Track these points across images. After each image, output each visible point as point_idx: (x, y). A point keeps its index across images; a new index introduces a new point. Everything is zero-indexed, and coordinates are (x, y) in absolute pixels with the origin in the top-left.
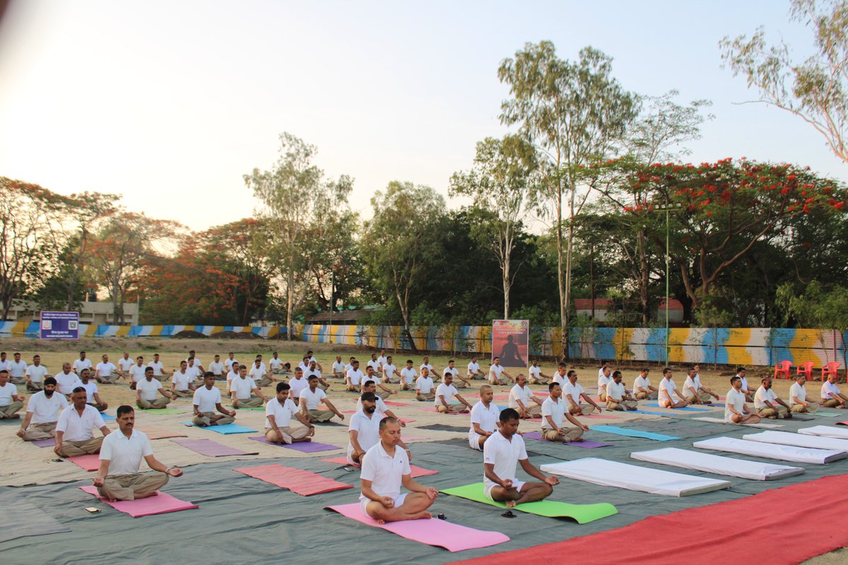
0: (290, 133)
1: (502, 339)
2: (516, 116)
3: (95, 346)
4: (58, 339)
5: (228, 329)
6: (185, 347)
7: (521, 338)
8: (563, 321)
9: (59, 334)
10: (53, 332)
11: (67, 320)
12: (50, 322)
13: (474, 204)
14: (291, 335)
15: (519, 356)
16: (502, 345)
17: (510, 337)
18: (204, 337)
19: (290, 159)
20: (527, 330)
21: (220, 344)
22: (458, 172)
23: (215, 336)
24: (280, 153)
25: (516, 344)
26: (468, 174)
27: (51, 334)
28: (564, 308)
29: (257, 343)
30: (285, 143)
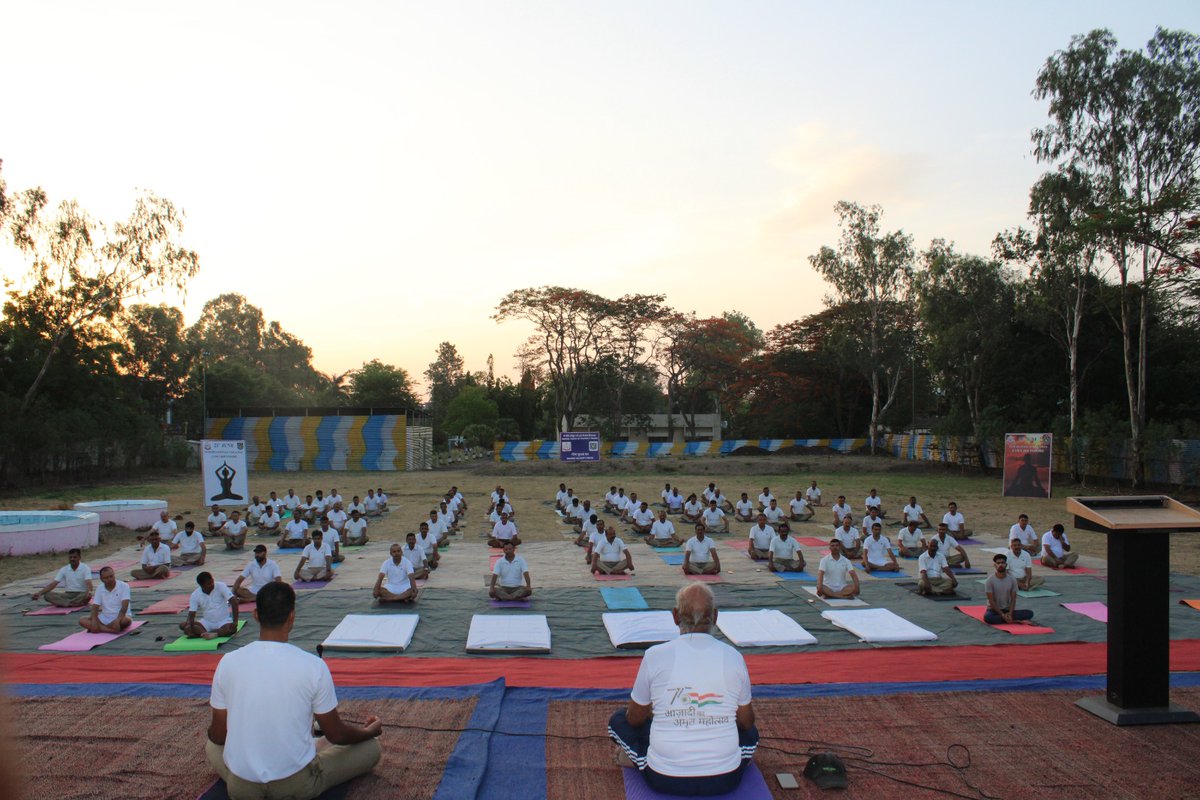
0: (849, 200)
1: (1016, 459)
2: (1060, 145)
3: (609, 468)
4: (577, 462)
5: (800, 442)
6: (707, 469)
7: (1042, 458)
8: (1135, 432)
9: (581, 456)
10: (573, 454)
11: (587, 441)
12: (569, 443)
13: (1031, 274)
14: (875, 447)
15: (1038, 483)
16: (1018, 467)
17: (1028, 456)
18: (770, 453)
19: (857, 231)
20: (1049, 446)
21: (748, 464)
22: (1003, 232)
23: (781, 452)
24: (842, 227)
25: (1035, 465)
26: (1015, 233)
27: (571, 456)
28: (1135, 413)
29: (795, 462)
30: (844, 213)
